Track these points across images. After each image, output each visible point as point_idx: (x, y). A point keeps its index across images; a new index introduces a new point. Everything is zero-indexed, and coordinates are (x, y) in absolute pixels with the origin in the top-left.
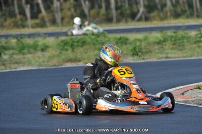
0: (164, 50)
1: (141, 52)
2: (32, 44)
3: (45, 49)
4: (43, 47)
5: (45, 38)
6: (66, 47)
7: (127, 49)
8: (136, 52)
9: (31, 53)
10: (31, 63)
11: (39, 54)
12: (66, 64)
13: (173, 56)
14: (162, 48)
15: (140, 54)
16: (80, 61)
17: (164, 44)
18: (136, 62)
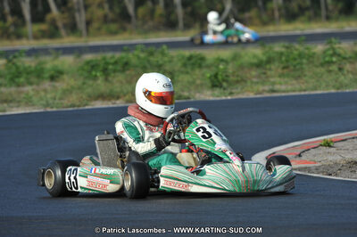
0: (267, 77)
1: (227, 81)
2: (33, 69)
3: (57, 77)
4: (52, 72)
5: (57, 57)
6: (94, 73)
7: (203, 75)
8: (218, 81)
9: (31, 84)
10: (31, 102)
11: (47, 84)
12: (93, 103)
13: (283, 88)
14: (265, 73)
15: (225, 84)
16: (118, 98)
17: (268, 66)
18: (218, 99)
